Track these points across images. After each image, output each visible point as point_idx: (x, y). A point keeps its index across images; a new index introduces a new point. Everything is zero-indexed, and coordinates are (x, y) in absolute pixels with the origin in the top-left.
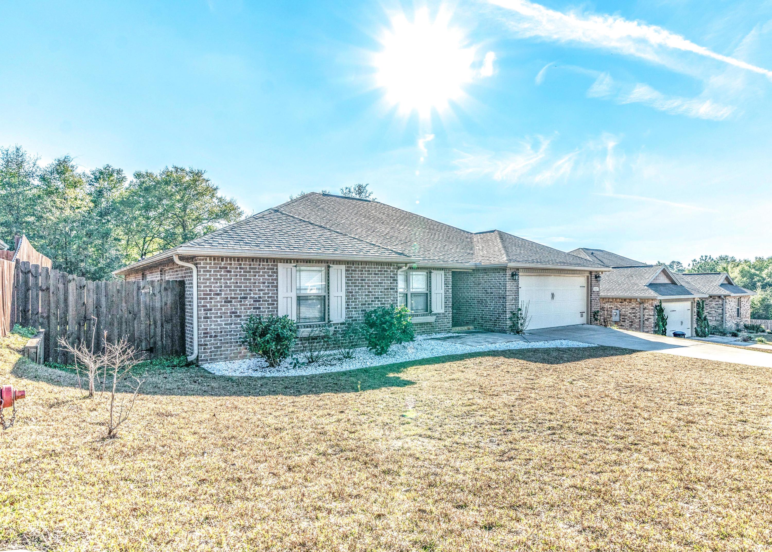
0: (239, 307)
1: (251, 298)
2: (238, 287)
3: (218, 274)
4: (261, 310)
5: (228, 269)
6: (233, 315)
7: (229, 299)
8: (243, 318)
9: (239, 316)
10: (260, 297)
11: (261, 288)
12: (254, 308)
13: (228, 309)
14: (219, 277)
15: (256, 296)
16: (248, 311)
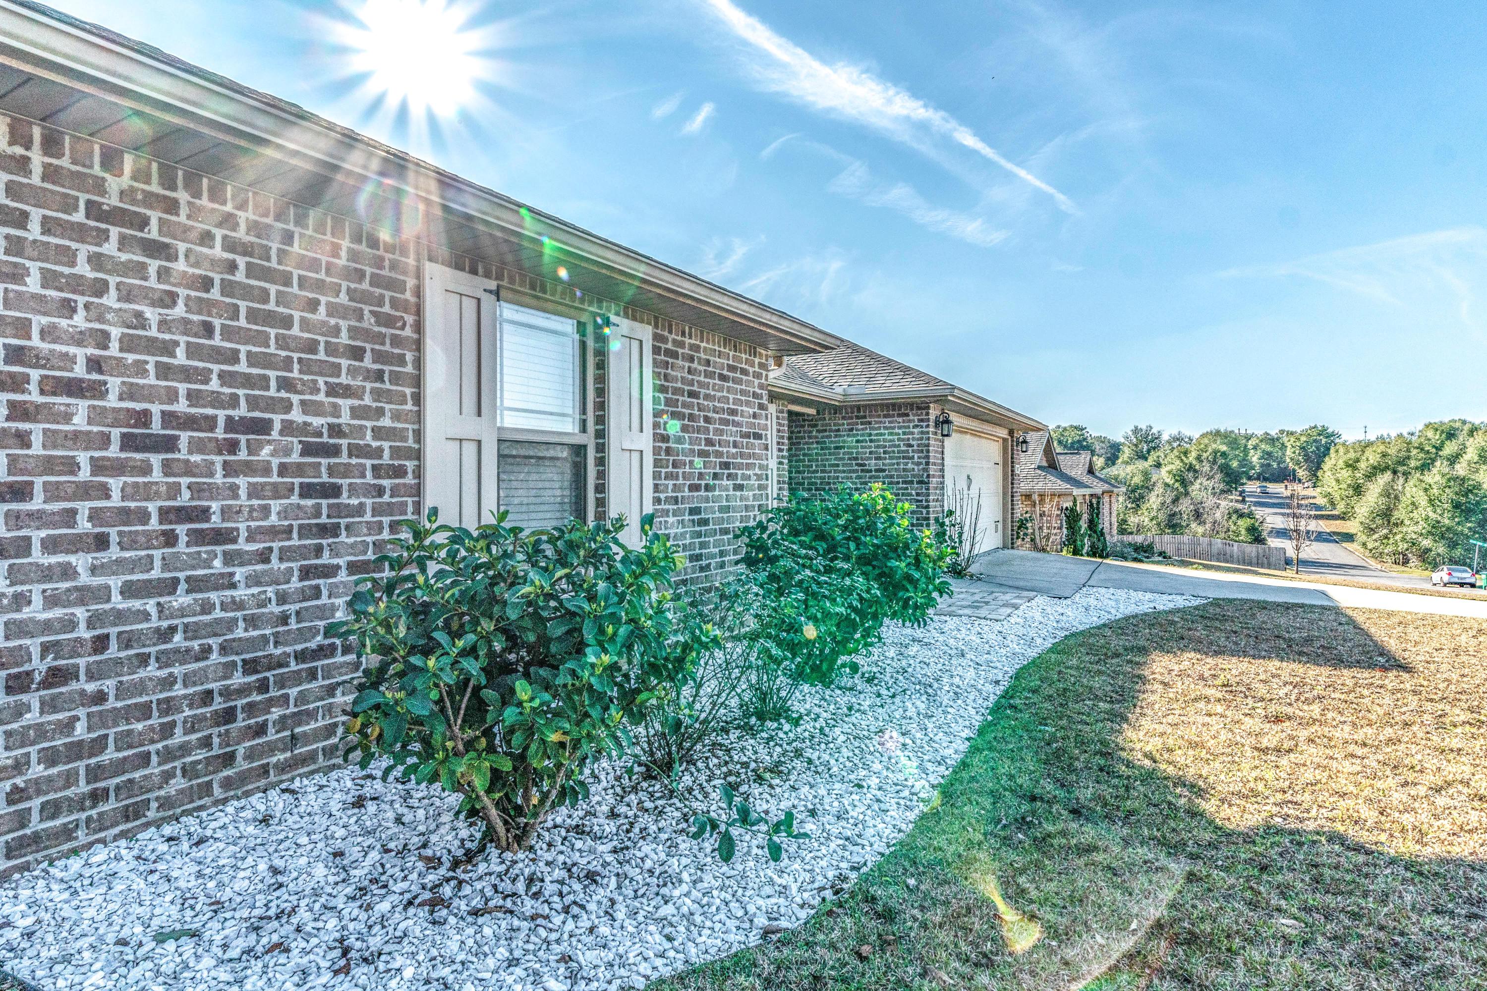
0: (219, 478)
1: (288, 428)
2: (218, 355)
3: (84, 250)
4: (344, 499)
5: (153, 232)
6: (181, 530)
7: (156, 427)
8: (242, 545)
9: (221, 537)
10: (336, 430)
11: (344, 379)
12: (307, 491)
13: (147, 492)
14: (83, 269)
15: (316, 421)
16: (276, 505)
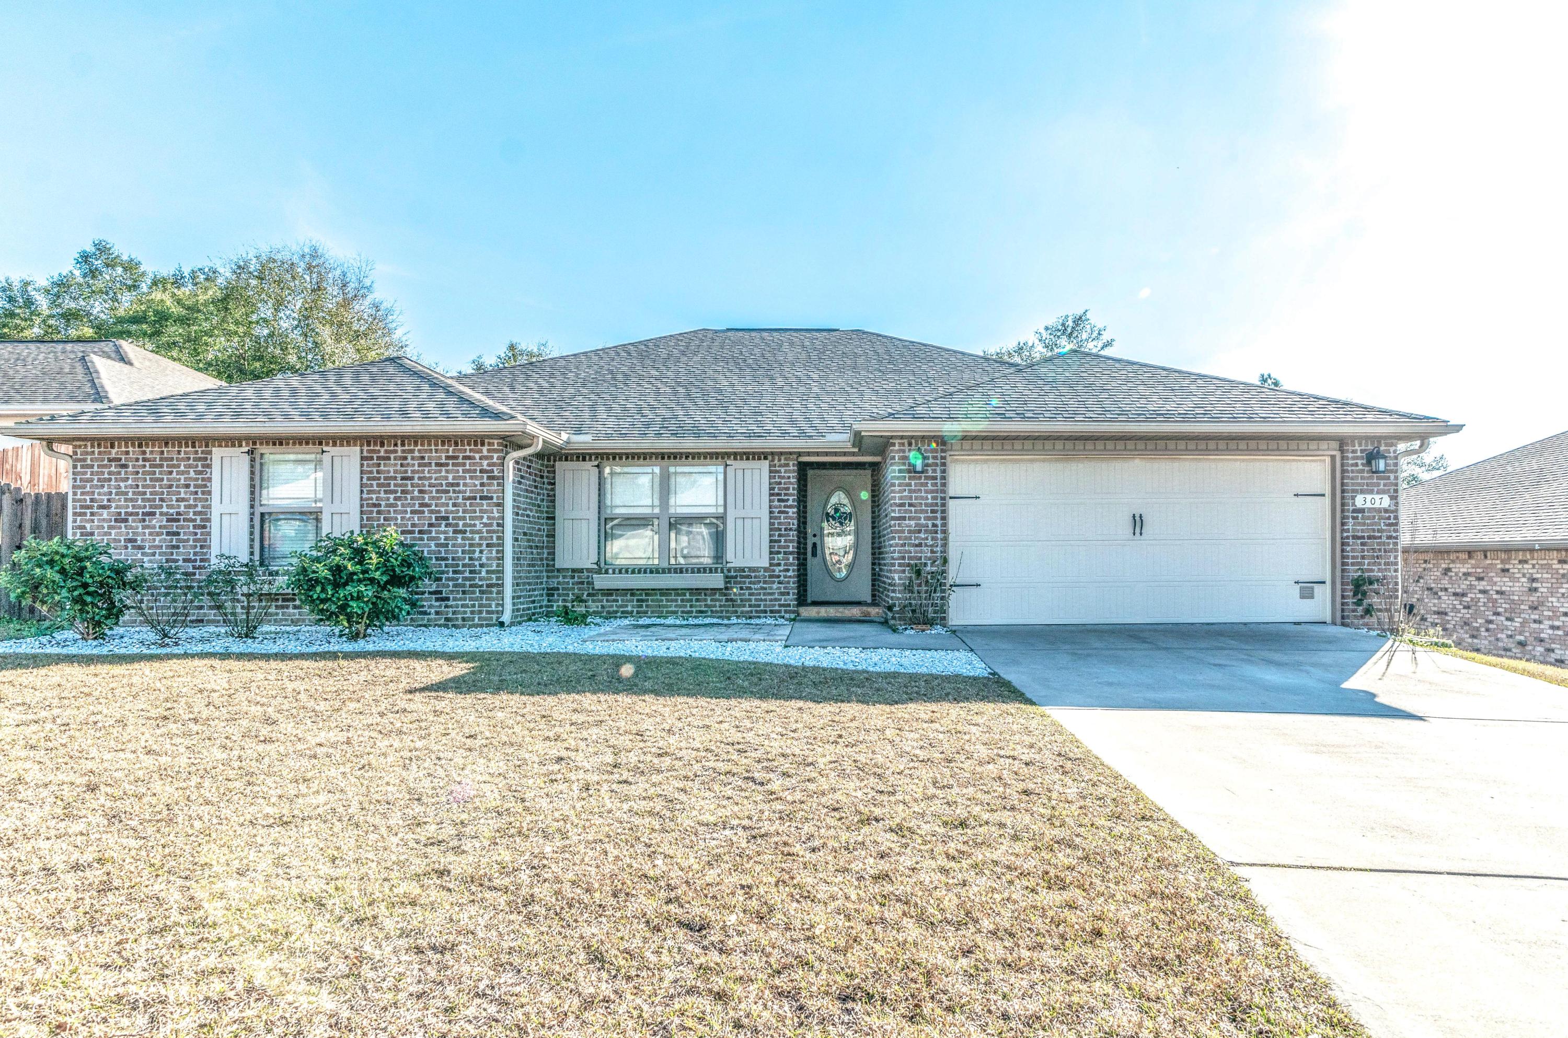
0: (140, 530)
1: (161, 514)
2: (139, 493)
3: (106, 470)
4: (181, 537)
5: (123, 462)
6: (129, 545)
7: (123, 516)
8: (147, 550)
9: (140, 548)
10: (178, 514)
11: (182, 495)
12: (168, 534)
13: (120, 534)
14: (106, 476)
15: (171, 511)
16: (158, 539)
